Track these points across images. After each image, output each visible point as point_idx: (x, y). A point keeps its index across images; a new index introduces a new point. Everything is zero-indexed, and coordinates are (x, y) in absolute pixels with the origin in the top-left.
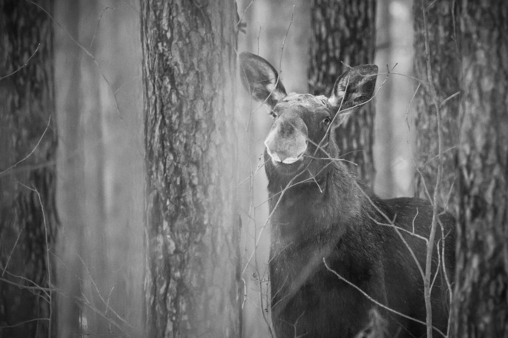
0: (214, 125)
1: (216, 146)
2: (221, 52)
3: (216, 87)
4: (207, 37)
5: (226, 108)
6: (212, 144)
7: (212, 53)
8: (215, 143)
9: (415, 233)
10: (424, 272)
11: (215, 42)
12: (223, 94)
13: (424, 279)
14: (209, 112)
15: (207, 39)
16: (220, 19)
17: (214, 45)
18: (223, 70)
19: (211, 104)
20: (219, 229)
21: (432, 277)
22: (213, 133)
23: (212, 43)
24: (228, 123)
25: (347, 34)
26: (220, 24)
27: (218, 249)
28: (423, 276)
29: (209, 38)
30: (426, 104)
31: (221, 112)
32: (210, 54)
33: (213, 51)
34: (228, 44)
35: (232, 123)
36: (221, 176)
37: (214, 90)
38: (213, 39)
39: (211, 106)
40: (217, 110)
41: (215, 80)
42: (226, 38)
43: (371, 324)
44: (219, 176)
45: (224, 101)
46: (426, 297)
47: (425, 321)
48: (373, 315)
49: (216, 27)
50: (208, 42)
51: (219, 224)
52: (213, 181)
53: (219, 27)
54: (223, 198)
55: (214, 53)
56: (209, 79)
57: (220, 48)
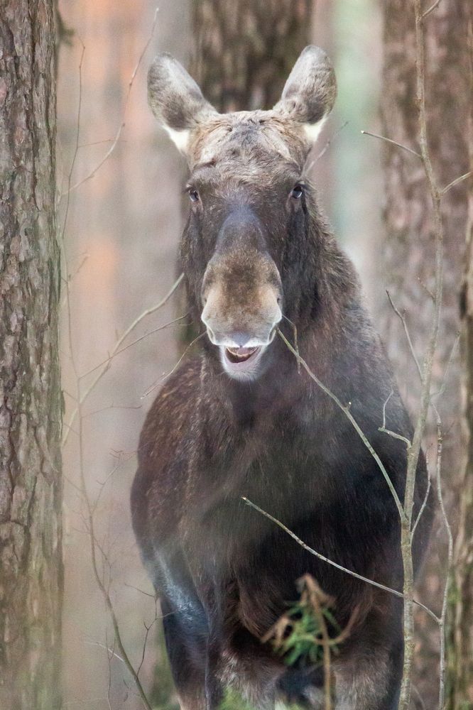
0: (17, 226)
1: (20, 264)
2: (31, 91)
3: (21, 155)
4: (6, 62)
5: (38, 194)
6: (12, 260)
7: (15, 93)
8: (17, 258)
9: (386, 428)
10: (402, 499)
11: (20, 73)
12: (34, 168)
13: (401, 513)
14: (7, 201)
15: (6, 67)
16: (29, 29)
17: (18, 77)
18: (35, 124)
19: (12, 185)
20: (24, 417)
21: (416, 509)
22: (15, 240)
23: (14, 73)
24: (41, 223)
25: (259, 46)
26: (30, 39)
27: (21, 455)
28: (400, 508)
29: (10, 63)
30: (402, 180)
31: (30, 201)
32: (10, 95)
33: (16, 88)
34: (44, 76)
35: (50, 221)
36: (28, 319)
37: (18, 160)
38: (17, 66)
39: (11, 189)
40: (23, 198)
41: (20, 142)
42: (42, 66)
43: (303, 603)
44: (24, 320)
45: (35, 181)
46: (403, 547)
47: (401, 590)
48: (306, 587)
49: (23, 44)
50: (7, 71)
51: (24, 408)
52: (13, 329)
53: (28, 45)
54: (32, 360)
55: (19, 92)
56: (9, 141)
57: (29, 83)
